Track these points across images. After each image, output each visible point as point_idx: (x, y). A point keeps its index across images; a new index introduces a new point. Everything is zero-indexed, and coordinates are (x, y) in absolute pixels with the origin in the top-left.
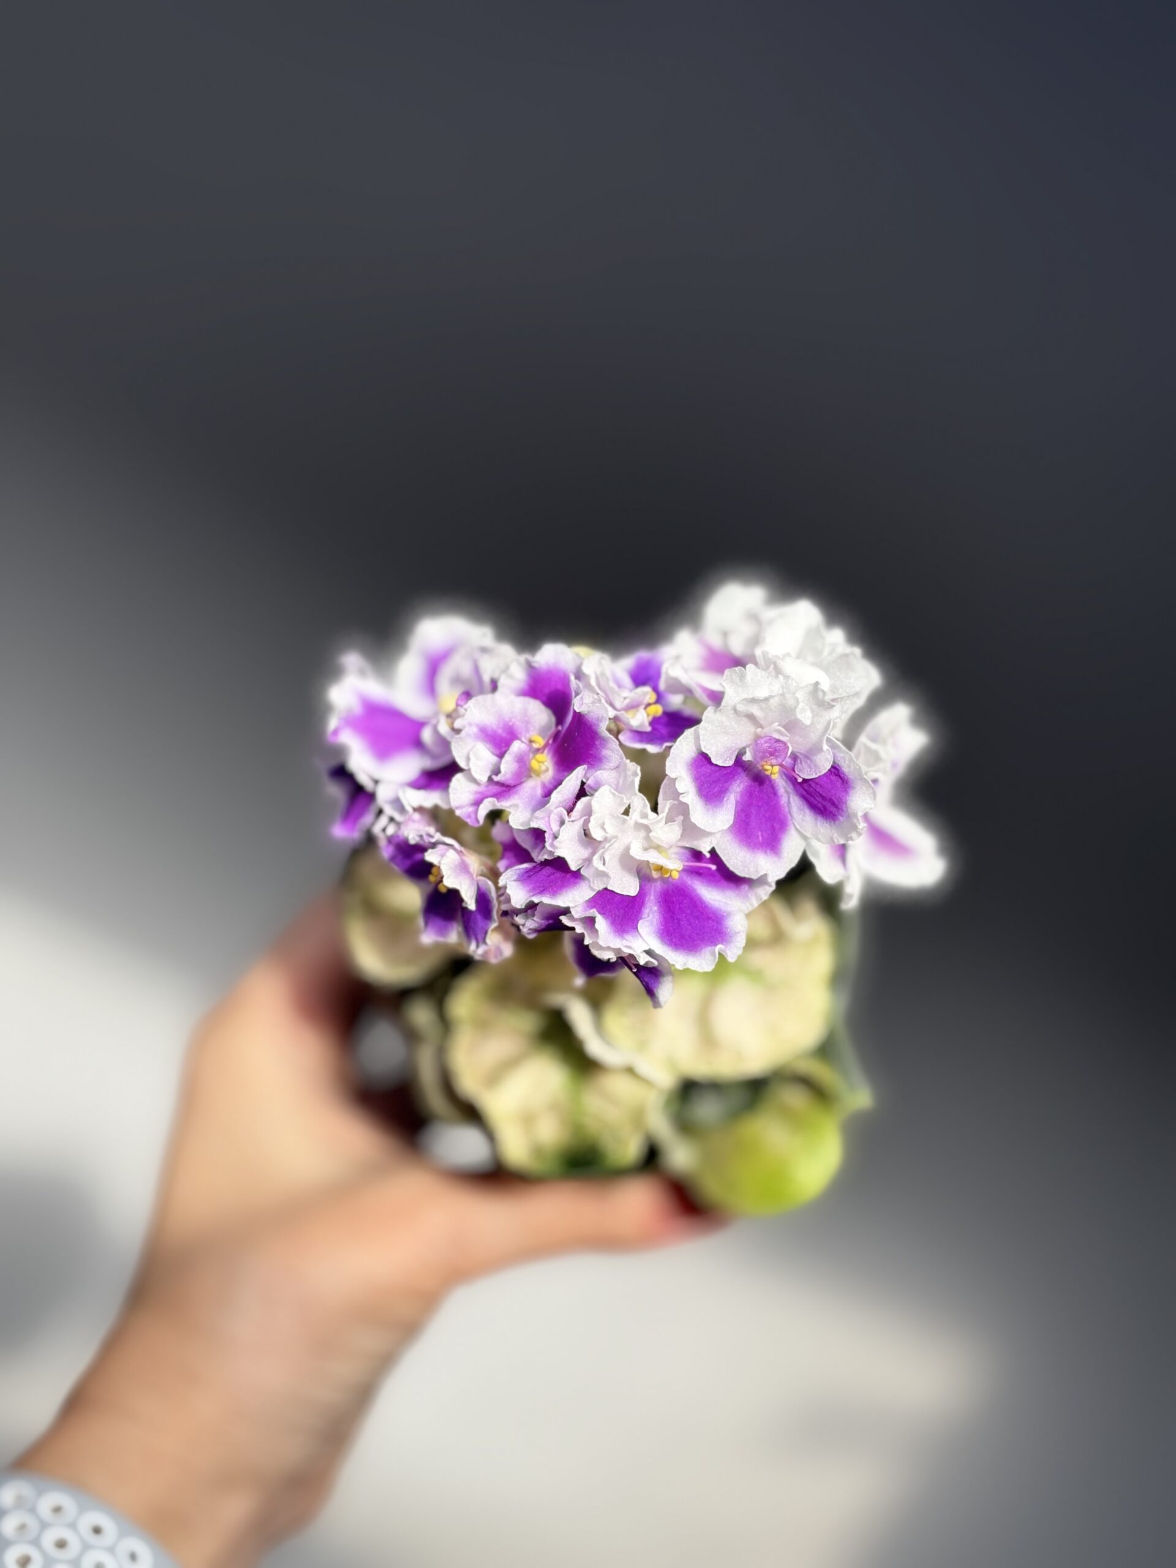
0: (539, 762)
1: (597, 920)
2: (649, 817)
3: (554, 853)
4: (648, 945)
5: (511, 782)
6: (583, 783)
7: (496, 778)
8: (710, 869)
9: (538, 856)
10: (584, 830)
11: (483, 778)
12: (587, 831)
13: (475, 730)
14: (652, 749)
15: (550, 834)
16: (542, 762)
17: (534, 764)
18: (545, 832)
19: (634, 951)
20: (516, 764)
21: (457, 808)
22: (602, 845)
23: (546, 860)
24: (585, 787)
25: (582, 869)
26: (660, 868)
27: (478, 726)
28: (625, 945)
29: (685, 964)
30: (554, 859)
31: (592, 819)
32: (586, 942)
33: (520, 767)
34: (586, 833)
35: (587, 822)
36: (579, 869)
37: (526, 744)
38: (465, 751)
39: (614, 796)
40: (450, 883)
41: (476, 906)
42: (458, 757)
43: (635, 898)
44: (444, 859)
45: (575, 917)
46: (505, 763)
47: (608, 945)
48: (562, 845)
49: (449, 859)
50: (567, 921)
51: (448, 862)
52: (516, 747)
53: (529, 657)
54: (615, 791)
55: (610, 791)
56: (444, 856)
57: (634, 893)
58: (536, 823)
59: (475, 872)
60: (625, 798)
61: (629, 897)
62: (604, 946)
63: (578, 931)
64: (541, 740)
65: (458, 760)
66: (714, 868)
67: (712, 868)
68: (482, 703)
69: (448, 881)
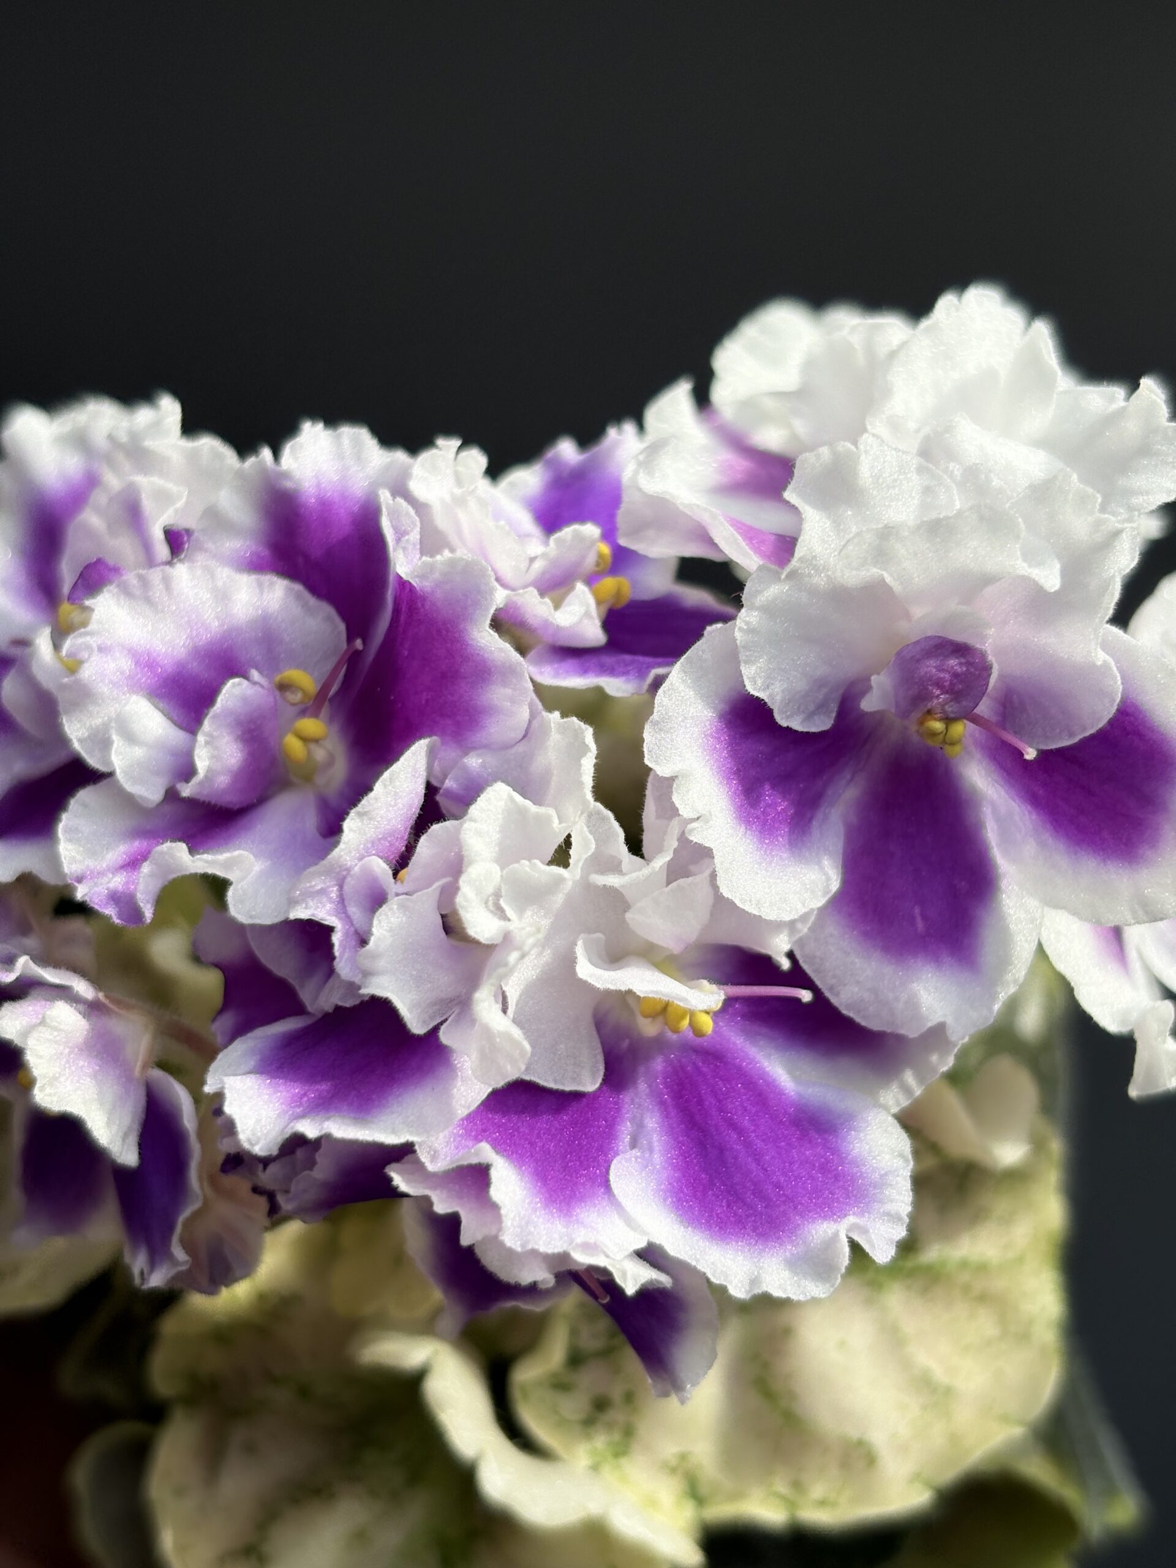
0: (305, 740)
1: (494, 1174)
2: (625, 866)
3: (359, 988)
4: (644, 1233)
5: (232, 800)
6: (431, 790)
7: (186, 790)
8: (797, 1001)
9: (316, 998)
10: (443, 916)
11: (151, 793)
12: (451, 921)
13: (126, 664)
14: (617, 687)
15: (346, 935)
16: (316, 741)
17: (293, 745)
18: (329, 930)
19: (607, 1256)
20: (240, 745)
21: (80, 880)
22: (495, 957)
23: (338, 1009)
24: (438, 798)
25: (443, 1028)
26: (659, 1007)
27: (130, 651)
28: (579, 1240)
29: (754, 1281)
30: (362, 1003)
31: (463, 882)
32: (465, 1240)
33: (252, 756)
34: (451, 926)
35: (449, 892)
36: (435, 1030)
37: (262, 687)
38: (97, 721)
39: (522, 812)
40: (55, 1099)
41: (140, 1154)
42: (80, 741)
43: (594, 1096)
44: (41, 1028)
45: (431, 1167)
46: (207, 743)
47: (530, 1247)
48: (381, 964)
49: (55, 1029)
50: (408, 1182)
51: (51, 1037)
52: (237, 691)
53: (262, 463)
54: (525, 798)
55: (512, 800)
56: (43, 1022)
57: (590, 1084)
58: (304, 905)
59: (141, 1058)
60: (552, 812)
61: (577, 1096)
62: (519, 1249)
63: (441, 1207)
64: (306, 681)
65: (82, 748)
66: (806, 996)
67: (800, 997)
68: (142, 596)
69: (50, 1095)
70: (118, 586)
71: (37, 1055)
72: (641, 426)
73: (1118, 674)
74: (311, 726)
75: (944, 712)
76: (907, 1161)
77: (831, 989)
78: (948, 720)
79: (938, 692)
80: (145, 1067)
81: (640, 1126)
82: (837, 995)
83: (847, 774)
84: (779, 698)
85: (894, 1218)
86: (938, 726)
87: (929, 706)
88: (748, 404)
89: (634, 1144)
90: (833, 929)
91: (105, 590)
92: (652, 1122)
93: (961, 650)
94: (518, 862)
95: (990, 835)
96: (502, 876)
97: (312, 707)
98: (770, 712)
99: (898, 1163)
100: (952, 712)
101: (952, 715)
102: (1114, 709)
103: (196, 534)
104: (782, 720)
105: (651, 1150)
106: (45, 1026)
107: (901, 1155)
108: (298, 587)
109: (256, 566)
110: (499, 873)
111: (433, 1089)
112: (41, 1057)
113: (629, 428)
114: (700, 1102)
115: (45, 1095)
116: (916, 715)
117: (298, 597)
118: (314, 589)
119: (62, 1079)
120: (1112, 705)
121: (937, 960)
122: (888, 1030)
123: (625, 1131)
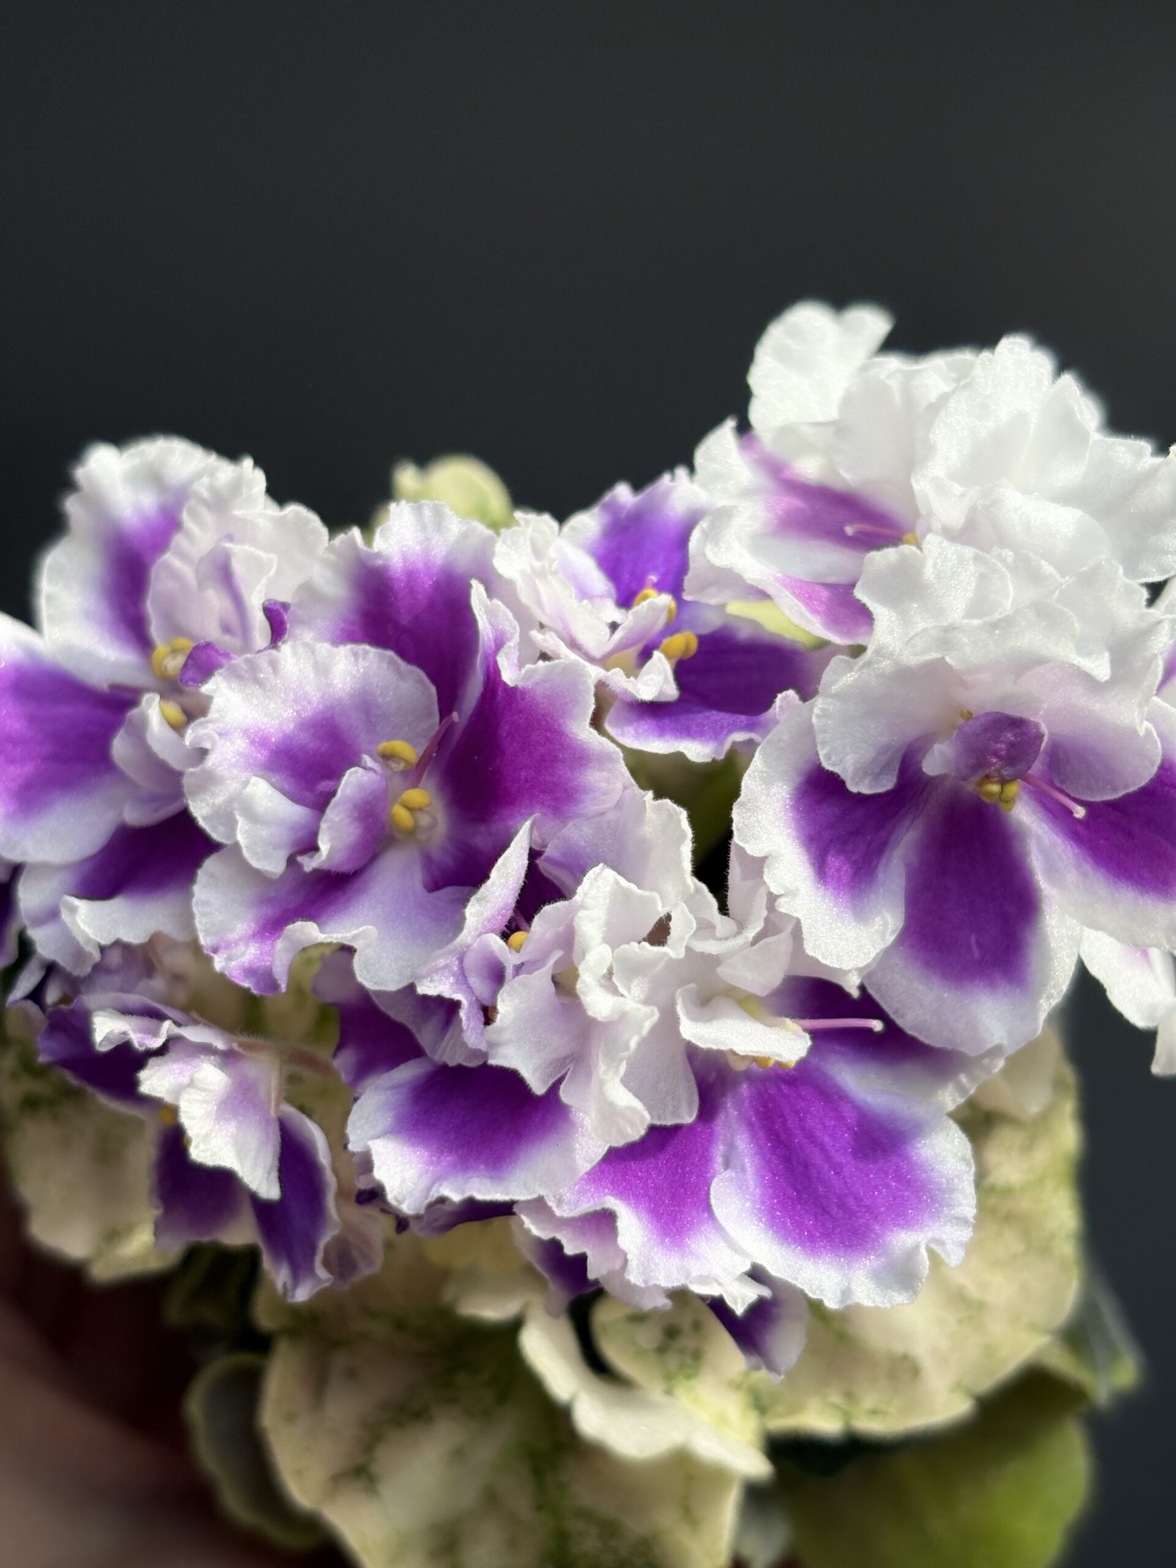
0: (411, 809)
1: (620, 1219)
3: (485, 1055)
4: (748, 1256)
5: (346, 868)
6: (532, 855)
7: (307, 864)
8: (869, 1031)
9: (439, 1053)
11: (274, 865)
13: (241, 744)
14: (698, 751)
15: (469, 1006)
16: (420, 809)
17: (401, 814)
18: (457, 1005)
19: (720, 1284)
20: (356, 824)
24: (538, 862)
25: (562, 1087)
27: (246, 732)
28: (694, 1274)
29: (846, 1293)
30: (487, 1068)
32: (592, 1274)
33: (367, 829)
36: (555, 1087)
37: (375, 772)
38: (220, 800)
39: (626, 893)
40: (208, 1154)
41: (281, 1187)
42: (204, 818)
43: (691, 1128)
44: (191, 1090)
45: (558, 1213)
46: (329, 828)
47: (652, 1283)
48: (506, 1036)
49: (205, 1090)
50: (538, 1228)
51: (201, 1098)
52: (353, 779)
53: (352, 543)
54: (629, 882)
55: (617, 883)
56: (192, 1084)
57: (688, 1117)
58: (429, 979)
59: (274, 1095)
60: (655, 895)
61: (677, 1128)
62: (642, 1285)
63: (570, 1250)
64: (408, 751)
65: (206, 824)
66: (877, 1025)
67: (872, 1027)
68: (250, 677)
69: (204, 1151)
70: (229, 669)
71: (190, 1117)
72: (691, 469)
73: (1158, 740)
74: (418, 796)
75: (1000, 775)
76: (968, 1164)
77: (896, 1012)
78: (1004, 782)
79: (994, 760)
80: (277, 1105)
81: (731, 1146)
82: (903, 1016)
83: (907, 822)
84: (850, 770)
85: (962, 1221)
86: (995, 788)
87: (987, 772)
88: (786, 431)
89: (727, 1165)
90: (898, 961)
91: (216, 673)
92: (743, 1143)
93: (1017, 724)
94: (628, 943)
95: (1036, 864)
96: (613, 956)
97: (413, 775)
98: (843, 783)
99: (962, 1167)
100: (1008, 775)
101: (1008, 778)
102: (1154, 770)
103: (292, 608)
104: (853, 788)
105: (743, 1169)
106: (193, 1088)
107: (964, 1159)
108: (390, 653)
109: (348, 636)
110: (611, 954)
111: (557, 1145)
112: (194, 1118)
113: (681, 472)
114: (784, 1123)
115: (200, 1151)
116: (976, 778)
117: (391, 662)
118: (404, 654)
119: (213, 1134)
120: (1153, 766)
121: (992, 985)
122: (949, 1047)
123: (718, 1152)
